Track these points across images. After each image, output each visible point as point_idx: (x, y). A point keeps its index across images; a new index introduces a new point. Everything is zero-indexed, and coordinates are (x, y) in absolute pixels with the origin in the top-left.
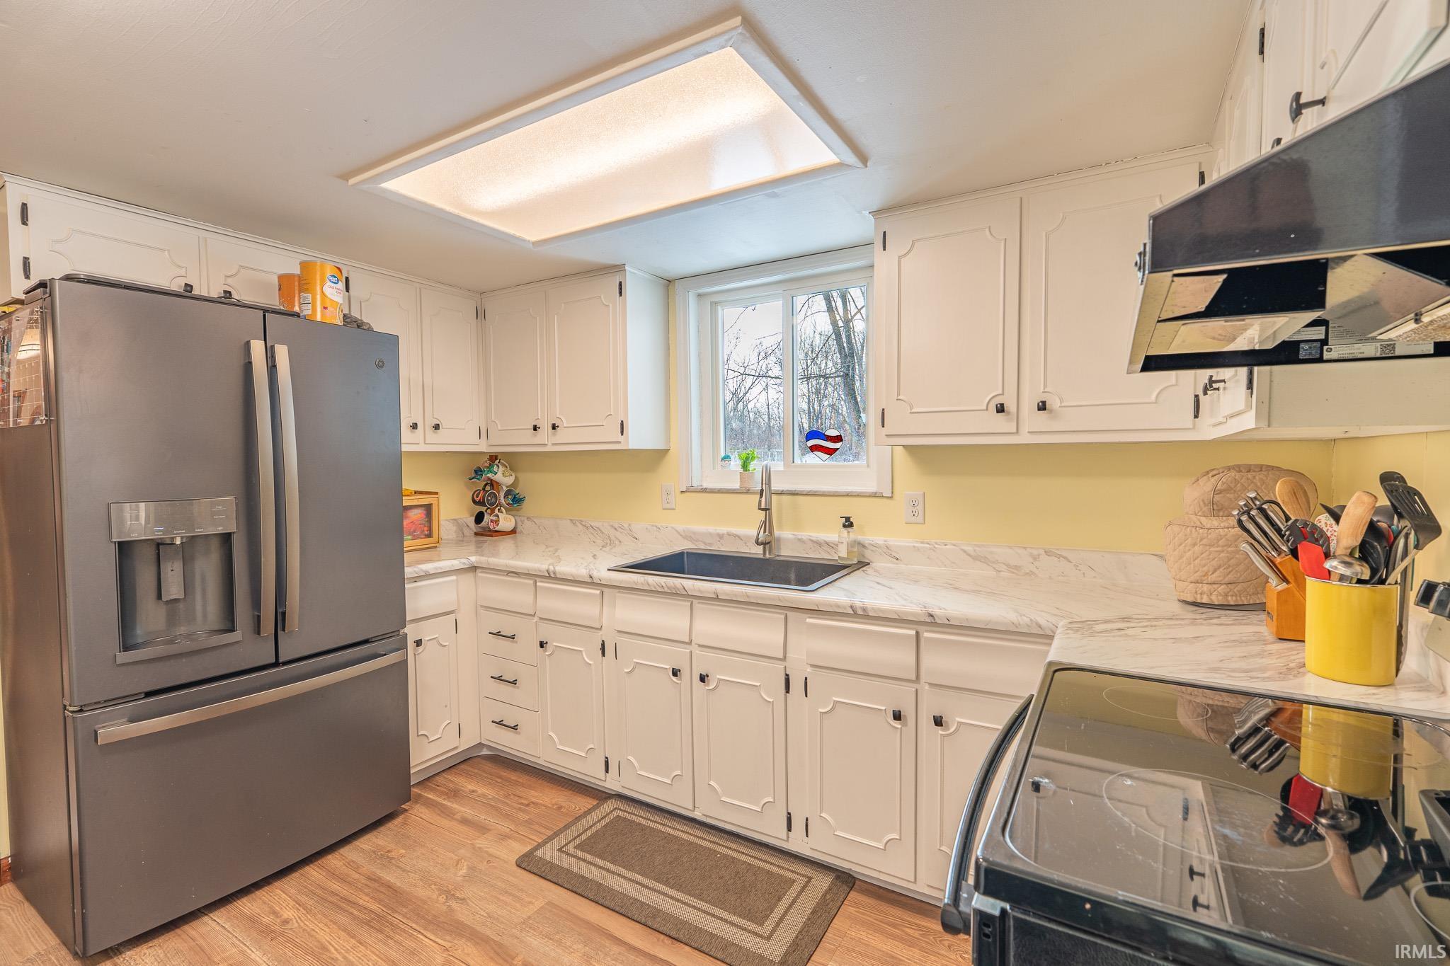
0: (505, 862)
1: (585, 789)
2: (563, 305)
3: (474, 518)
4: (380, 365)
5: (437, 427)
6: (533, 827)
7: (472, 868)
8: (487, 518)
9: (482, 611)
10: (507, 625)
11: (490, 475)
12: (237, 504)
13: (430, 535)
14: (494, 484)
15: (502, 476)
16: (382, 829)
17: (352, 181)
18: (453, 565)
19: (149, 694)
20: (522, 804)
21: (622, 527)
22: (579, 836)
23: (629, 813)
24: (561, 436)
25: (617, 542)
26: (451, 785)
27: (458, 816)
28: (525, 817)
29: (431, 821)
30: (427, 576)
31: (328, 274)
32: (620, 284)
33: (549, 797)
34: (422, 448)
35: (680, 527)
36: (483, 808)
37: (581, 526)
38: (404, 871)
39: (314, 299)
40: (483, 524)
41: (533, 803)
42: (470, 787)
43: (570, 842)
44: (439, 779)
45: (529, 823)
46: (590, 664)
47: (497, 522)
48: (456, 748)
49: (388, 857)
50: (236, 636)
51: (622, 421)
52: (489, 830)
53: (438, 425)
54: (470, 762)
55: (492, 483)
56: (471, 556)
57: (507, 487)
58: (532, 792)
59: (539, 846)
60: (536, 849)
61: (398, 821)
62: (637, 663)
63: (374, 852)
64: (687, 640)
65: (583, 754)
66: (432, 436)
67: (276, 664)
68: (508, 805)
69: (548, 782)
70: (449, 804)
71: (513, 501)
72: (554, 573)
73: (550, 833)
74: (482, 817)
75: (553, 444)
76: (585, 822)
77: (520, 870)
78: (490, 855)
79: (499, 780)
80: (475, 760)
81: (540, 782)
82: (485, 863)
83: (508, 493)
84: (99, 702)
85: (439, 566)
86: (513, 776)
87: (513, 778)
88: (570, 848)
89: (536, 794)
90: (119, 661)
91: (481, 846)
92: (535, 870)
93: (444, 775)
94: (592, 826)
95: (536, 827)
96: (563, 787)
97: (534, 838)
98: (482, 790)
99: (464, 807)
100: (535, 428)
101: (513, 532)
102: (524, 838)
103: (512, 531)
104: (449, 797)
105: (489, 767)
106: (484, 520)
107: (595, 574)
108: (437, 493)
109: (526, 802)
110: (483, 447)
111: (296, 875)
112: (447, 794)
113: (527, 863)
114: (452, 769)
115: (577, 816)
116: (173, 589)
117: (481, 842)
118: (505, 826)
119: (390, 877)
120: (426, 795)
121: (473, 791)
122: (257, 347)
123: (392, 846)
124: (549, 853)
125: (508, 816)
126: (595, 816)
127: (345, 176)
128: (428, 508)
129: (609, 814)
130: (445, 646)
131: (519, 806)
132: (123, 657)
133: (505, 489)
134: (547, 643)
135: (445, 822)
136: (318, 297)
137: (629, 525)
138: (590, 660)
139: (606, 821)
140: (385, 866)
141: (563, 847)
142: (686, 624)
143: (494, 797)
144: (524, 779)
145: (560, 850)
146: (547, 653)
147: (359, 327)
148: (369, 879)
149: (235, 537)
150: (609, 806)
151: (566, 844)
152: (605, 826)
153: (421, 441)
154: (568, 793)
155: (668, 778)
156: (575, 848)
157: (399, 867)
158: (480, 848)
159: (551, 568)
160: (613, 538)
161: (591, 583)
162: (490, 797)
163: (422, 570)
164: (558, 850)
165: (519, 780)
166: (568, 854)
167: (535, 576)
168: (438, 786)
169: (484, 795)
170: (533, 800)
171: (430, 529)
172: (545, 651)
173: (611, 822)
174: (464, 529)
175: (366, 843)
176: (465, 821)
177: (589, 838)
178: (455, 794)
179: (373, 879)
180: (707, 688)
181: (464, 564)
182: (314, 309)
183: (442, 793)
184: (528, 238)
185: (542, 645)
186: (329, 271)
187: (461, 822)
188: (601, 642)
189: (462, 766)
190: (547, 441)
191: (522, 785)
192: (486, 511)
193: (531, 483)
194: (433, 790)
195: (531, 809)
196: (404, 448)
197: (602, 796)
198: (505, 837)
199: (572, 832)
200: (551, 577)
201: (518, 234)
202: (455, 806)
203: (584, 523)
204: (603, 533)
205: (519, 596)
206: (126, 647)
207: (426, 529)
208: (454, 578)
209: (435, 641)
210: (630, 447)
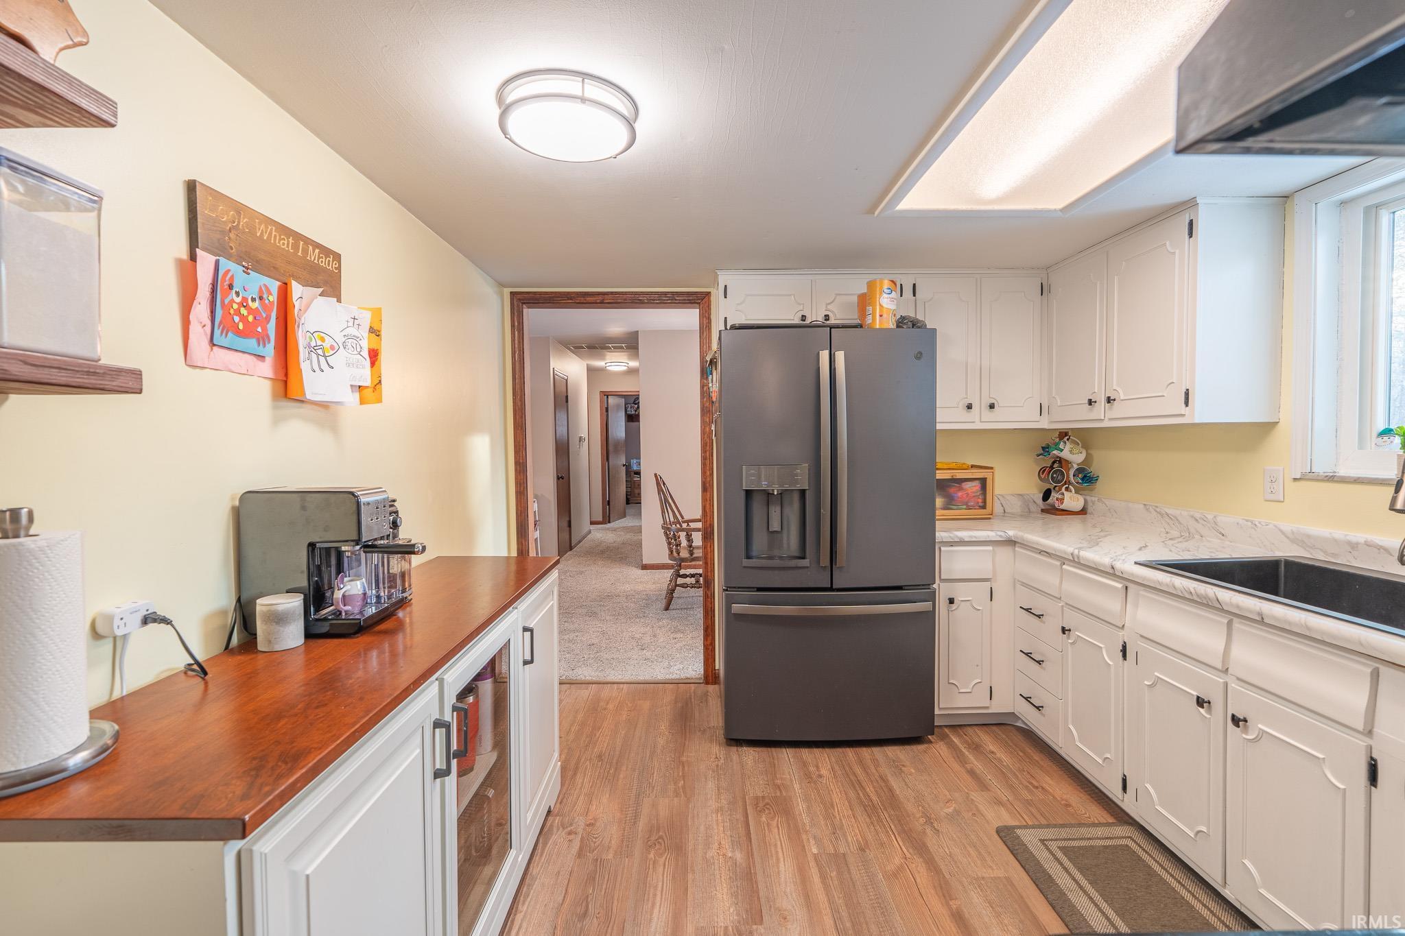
0: (988, 822)
1: (1106, 802)
2: (1124, 263)
3: (1042, 495)
4: (919, 356)
5: (992, 406)
6: (1030, 808)
7: (957, 812)
8: (1054, 495)
9: (1018, 586)
10: (1039, 604)
11: (1055, 452)
12: (809, 470)
13: (984, 507)
14: (1063, 462)
15: (1073, 455)
16: (908, 747)
17: (876, 213)
18: (988, 536)
19: (759, 589)
20: (1031, 783)
21: (1205, 519)
22: (1069, 839)
23: (1144, 850)
24: (1118, 410)
25: (1197, 537)
26: (976, 739)
27: (968, 766)
28: (1026, 795)
29: (946, 759)
30: (962, 543)
31: (885, 287)
32: (1191, 223)
33: (1062, 790)
34: (978, 426)
35: (1287, 527)
36: (994, 770)
37: (1155, 513)
38: (906, 785)
39: (874, 310)
40: (1050, 501)
41: (1043, 788)
42: (992, 748)
43: (1056, 840)
44: (970, 730)
45: (1028, 803)
46: (1110, 665)
47: (1061, 501)
48: (987, 708)
49: (901, 770)
50: (805, 562)
51: (1188, 390)
52: (989, 790)
53: (994, 404)
54: (1003, 727)
55: (1060, 461)
56: (1010, 530)
57: (1078, 464)
58: (1047, 779)
59: (1026, 827)
60: (1019, 827)
61: (921, 747)
62: (1158, 677)
63: (894, 761)
64: (1219, 666)
65: (1100, 761)
66: (988, 415)
67: (831, 589)
68: (1017, 777)
69: (1069, 777)
70: (967, 753)
71: (1082, 479)
72: (1078, 558)
73: (1044, 822)
74: (989, 777)
75: (1110, 419)
76: (1084, 832)
77: (996, 836)
78: (978, 811)
79: (1021, 754)
80: (1008, 727)
81: (1061, 773)
82: (971, 814)
83: (1080, 470)
84: (735, 587)
85: (974, 535)
86: (1037, 756)
87: (1035, 758)
88: (1054, 846)
89: (1050, 782)
90: (744, 564)
91: (975, 799)
92: (1009, 844)
93: (976, 729)
94: (1090, 839)
95: (1033, 810)
96: (1082, 788)
97: (1025, 817)
98: (1001, 755)
99: (977, 762)
100: (1090, 402)
101: (1083, 512)
102: (1016, 812)
103: (1082, 510)
104: (970, 748)
105: (1019, 738)
106: (1051, 498)
107: (1118, 565)
108: (992, 468)
109: (1036, 784)
110: (1044, 424)
111: (839, 751)
112: (969, 745)
113: (1006, 835)
114: (985, 727)
115: (1083, 822)
116: (775, 526)
117: (977, 796)
118: (1004, 794)
119: (895, 783)
120: (952, 737)
121: (992, 752)
122: (824, 355)
123: (908, 763)
124: (1030, 838)
125: (1011, 787)
126: (1100, 832)
127: (871, 210)
128: (983, 482)
129: (1117, 838)
130: (979, 610)
131: (1028, 784)
132: (746, 562)
133: (1076, 467)
134: (1070, 630)
135: (956, 766)
136: (878, 307)
137: (1215, 517)
138: (1110, 660)
139: (1109, 843)
140: (896, 775)
141: (1046, 840)
142: (1220, 645)
143: (1008, 765)
144: (1046, 763)
145: (1042, 841)
146: (1070, 641)
147: (913, 326)
148: (881, 777)
149: (807, 492)
150: (1121, 830)
151: (1052, 840)
152: (1106, 847)
153: (977, 419)
154: (1085, 797)
155: (1191, 829)
156: (1059, 847)
157: (904, 781)
158: (972, 800)
159: (1076, 552)
160: (1192, 530)
161: (1112, 573)
162: (1005, 764)
163: (957, 536)
164: (1040, 840)
165: (1040, 762)
166: (1048, 849)
167: (1063, 560)
168: (966, 735)
169: (1000, 760)
170: (1044, 785)
171: (985, 501)
172: (1069, 638)
173: (1115, 847)
174: (1030, 504)
175: (893, 751)
176: (972, 773)
177: (1080, 848)
178: (976, 748)
179: (884, 779)
180: (1244, 736)
181: (1001, 536)
182: (874, 319)
183: (966, 742)
184: (1052, 207)
185: (1064, 630)
186: (886, 284)
187: (968, 772)
188: (1122, 643)
189: (994, 728)
190: (1102, 417)
191: (1041, 767)
192: (1054, 489)
193: (1105, 461)
194: (959, 736)
195: (1038, 792)
196: (939, 427)
197: (1123, 817)
198: (999, 803)
199: (1064, 833)
200: (1076, 562)
201: (1040, 207)
202: (971, 757)
203: (1158, 510)
204: (1180, 523)
205: (1047, 577)
206: (748, 557)
207: (980, 501)
208: (990, 548)
209: (968, 602)
210: (1197, 421)
